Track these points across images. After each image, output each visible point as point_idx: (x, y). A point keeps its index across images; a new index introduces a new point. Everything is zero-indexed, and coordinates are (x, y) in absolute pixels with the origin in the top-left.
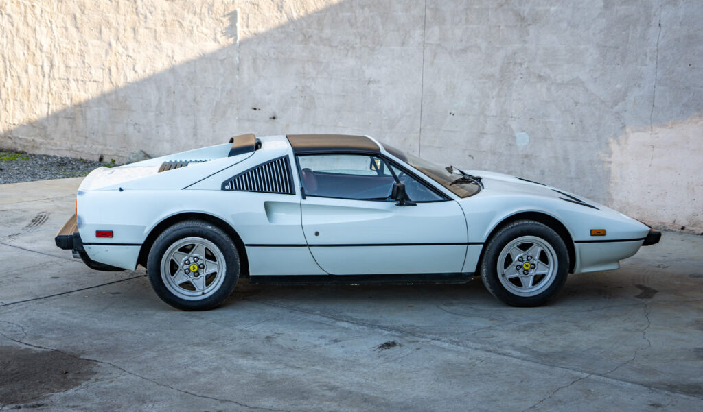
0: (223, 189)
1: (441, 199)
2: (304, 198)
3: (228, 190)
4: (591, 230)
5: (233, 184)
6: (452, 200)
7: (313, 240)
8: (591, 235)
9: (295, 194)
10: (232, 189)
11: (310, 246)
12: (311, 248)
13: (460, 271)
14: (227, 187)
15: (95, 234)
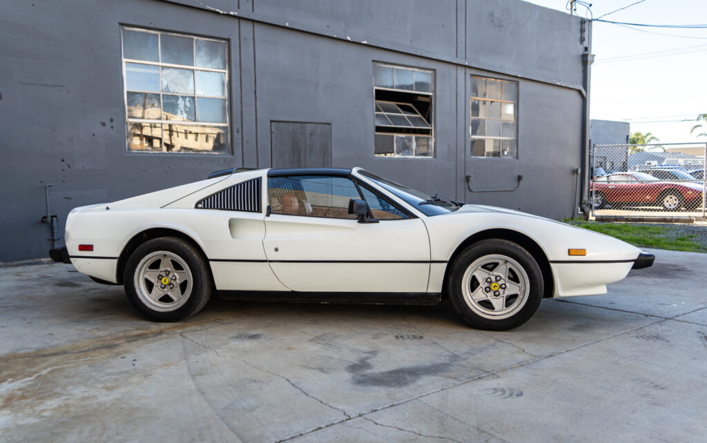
0: (196, 207)
1: (407, 216)
2: (268, 215)
3: (201, 208)
4: (569, 250)
5: (207, 203)
6: (417, 217)
7: (272, 256)
8: (569, 255)
9: (261, 212)
10: (204, 208)
11: (271, 261)
12: (271, 264)
13: (425, 291)
14: (200, 206)
15: (78, 248)
